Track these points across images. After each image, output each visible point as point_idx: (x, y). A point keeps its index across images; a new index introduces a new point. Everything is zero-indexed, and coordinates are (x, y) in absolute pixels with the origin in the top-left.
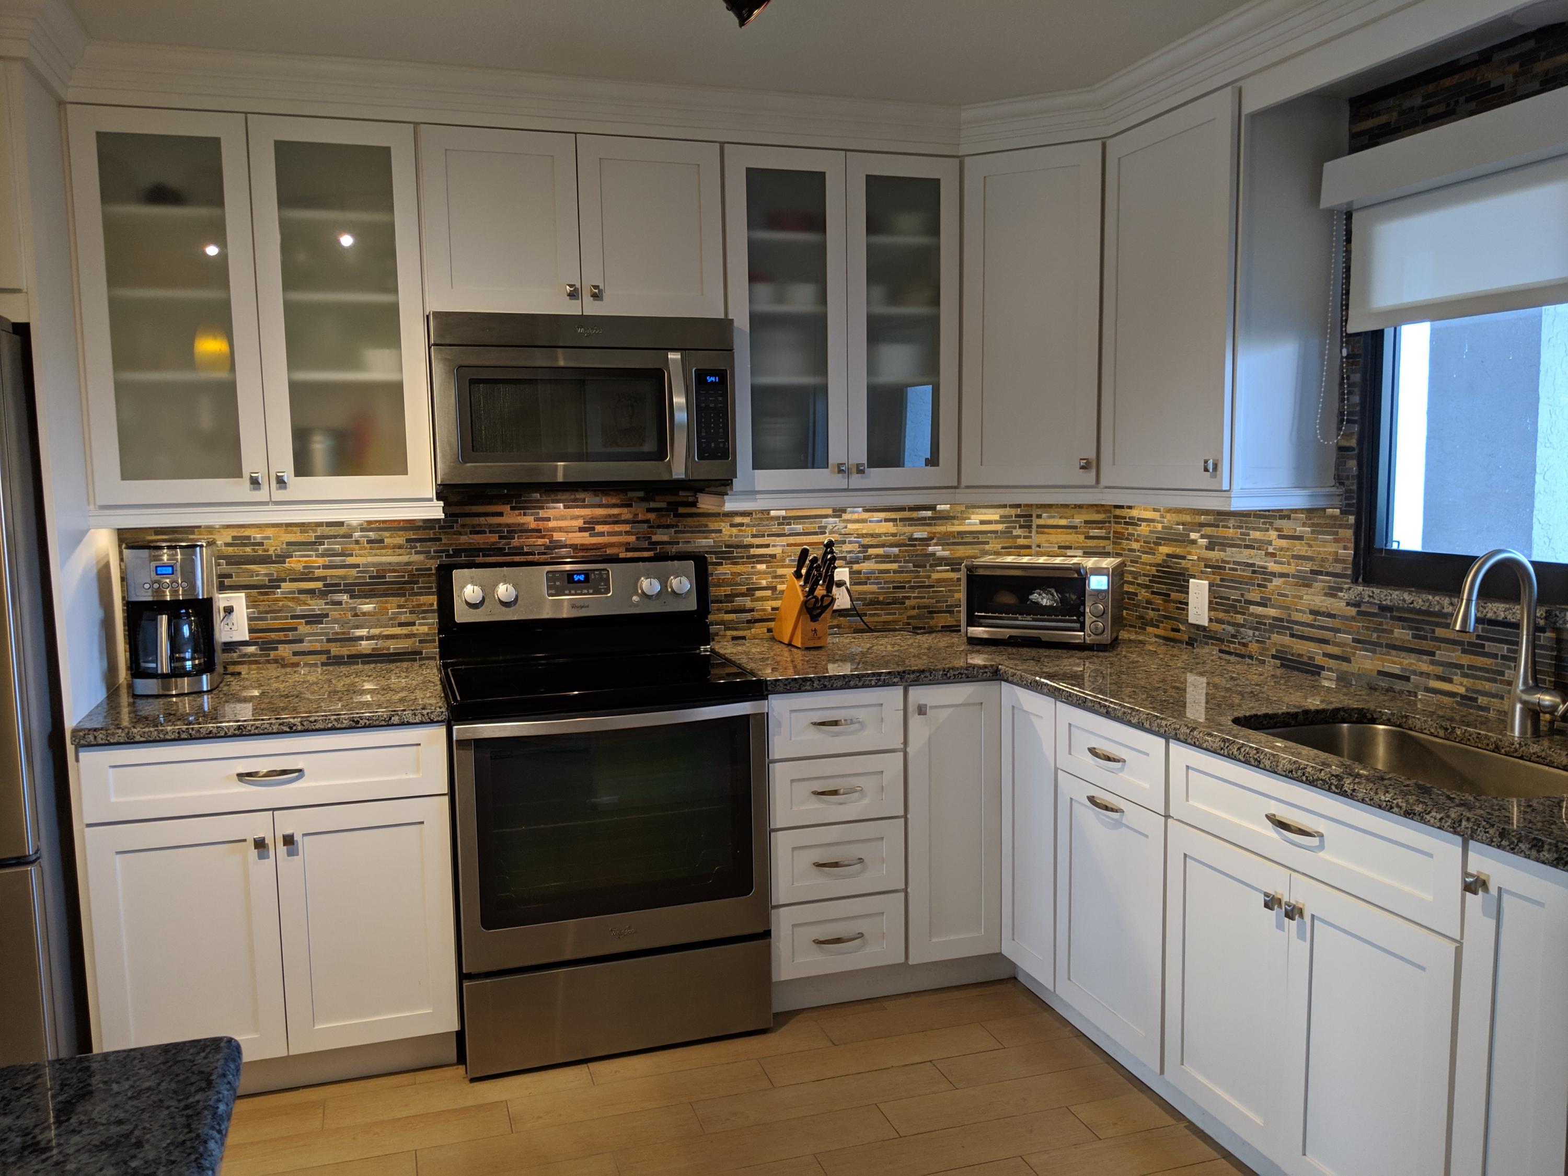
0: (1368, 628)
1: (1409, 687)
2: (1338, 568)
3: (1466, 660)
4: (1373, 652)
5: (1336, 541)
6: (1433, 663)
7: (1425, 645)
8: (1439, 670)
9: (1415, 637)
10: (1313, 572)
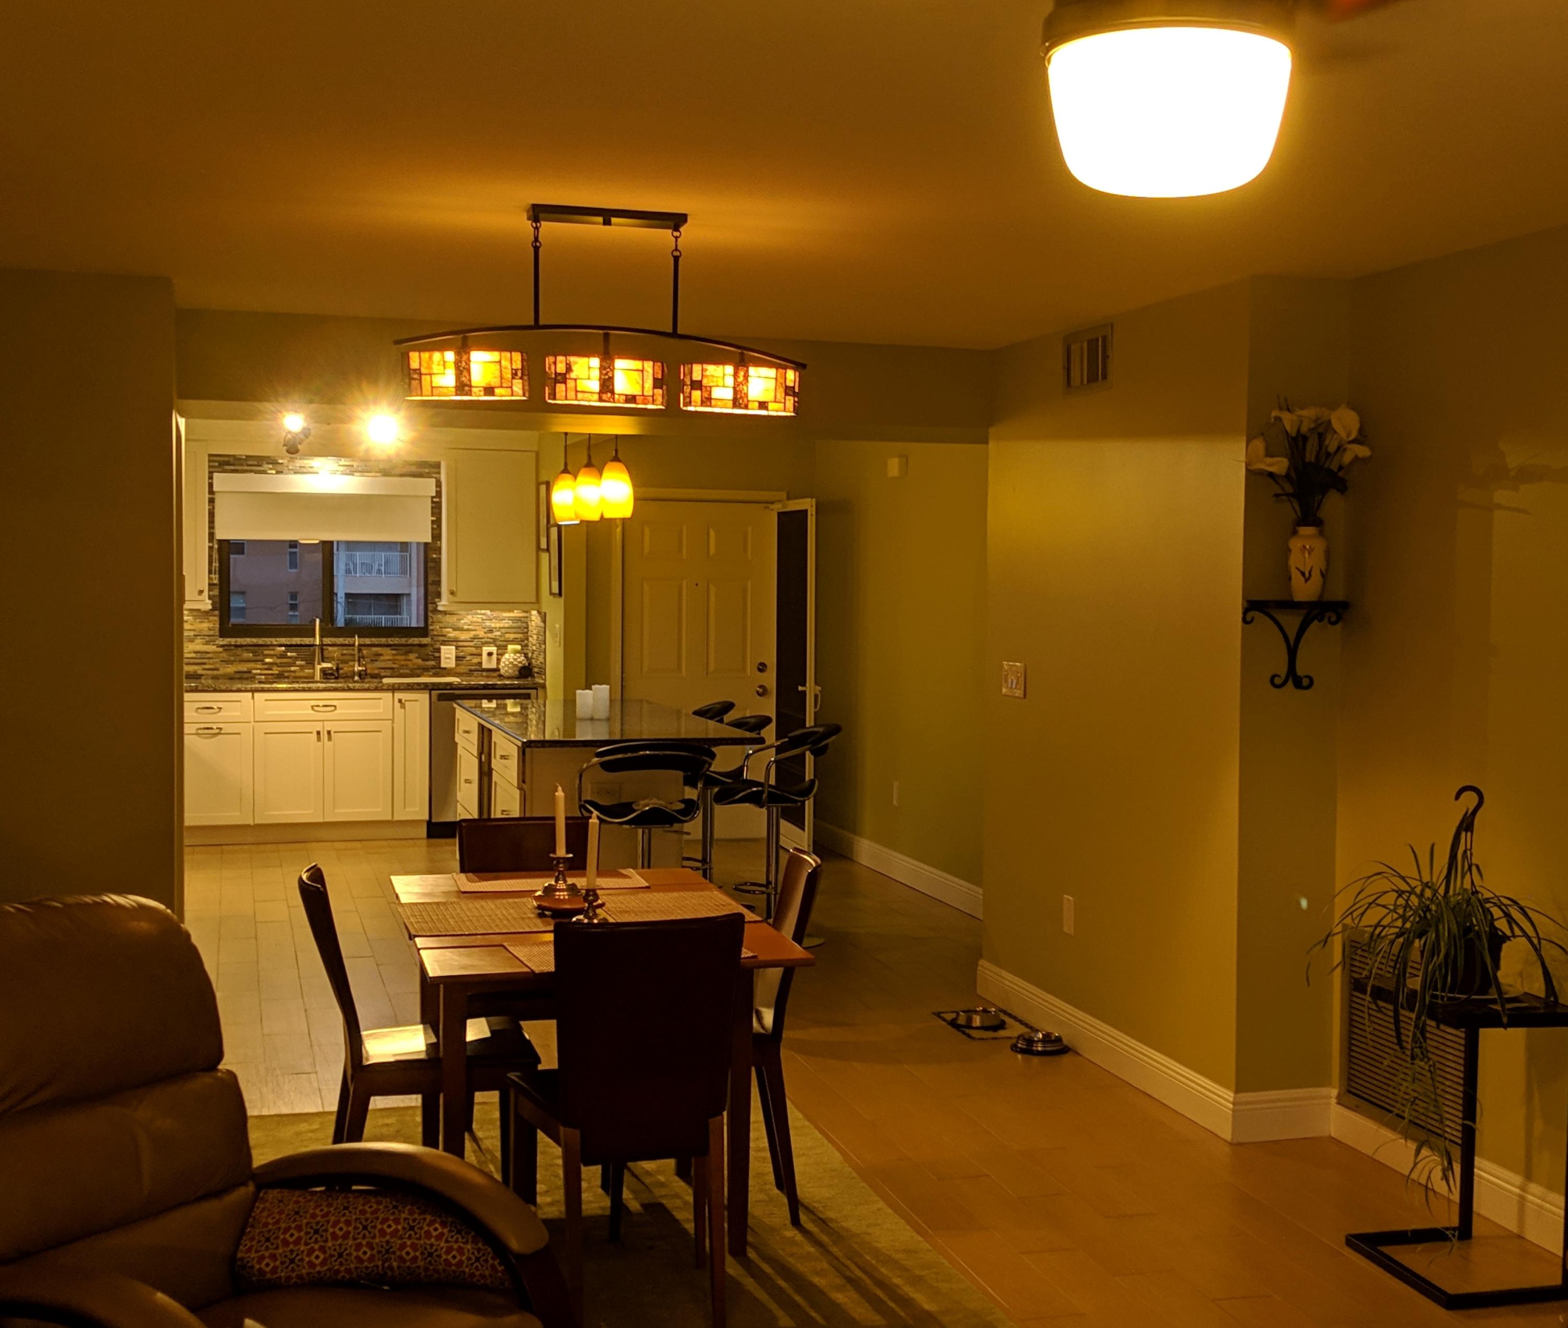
0: (229, 655)
1: (250, 675)
2: (211, 633)
3: (279, 661)
4: (232, 664)
5: (209, 622)
6: (263, 664)
7: (258, 658)
8: (266, 666)
9: (254, 656)
10: (195, 635)
